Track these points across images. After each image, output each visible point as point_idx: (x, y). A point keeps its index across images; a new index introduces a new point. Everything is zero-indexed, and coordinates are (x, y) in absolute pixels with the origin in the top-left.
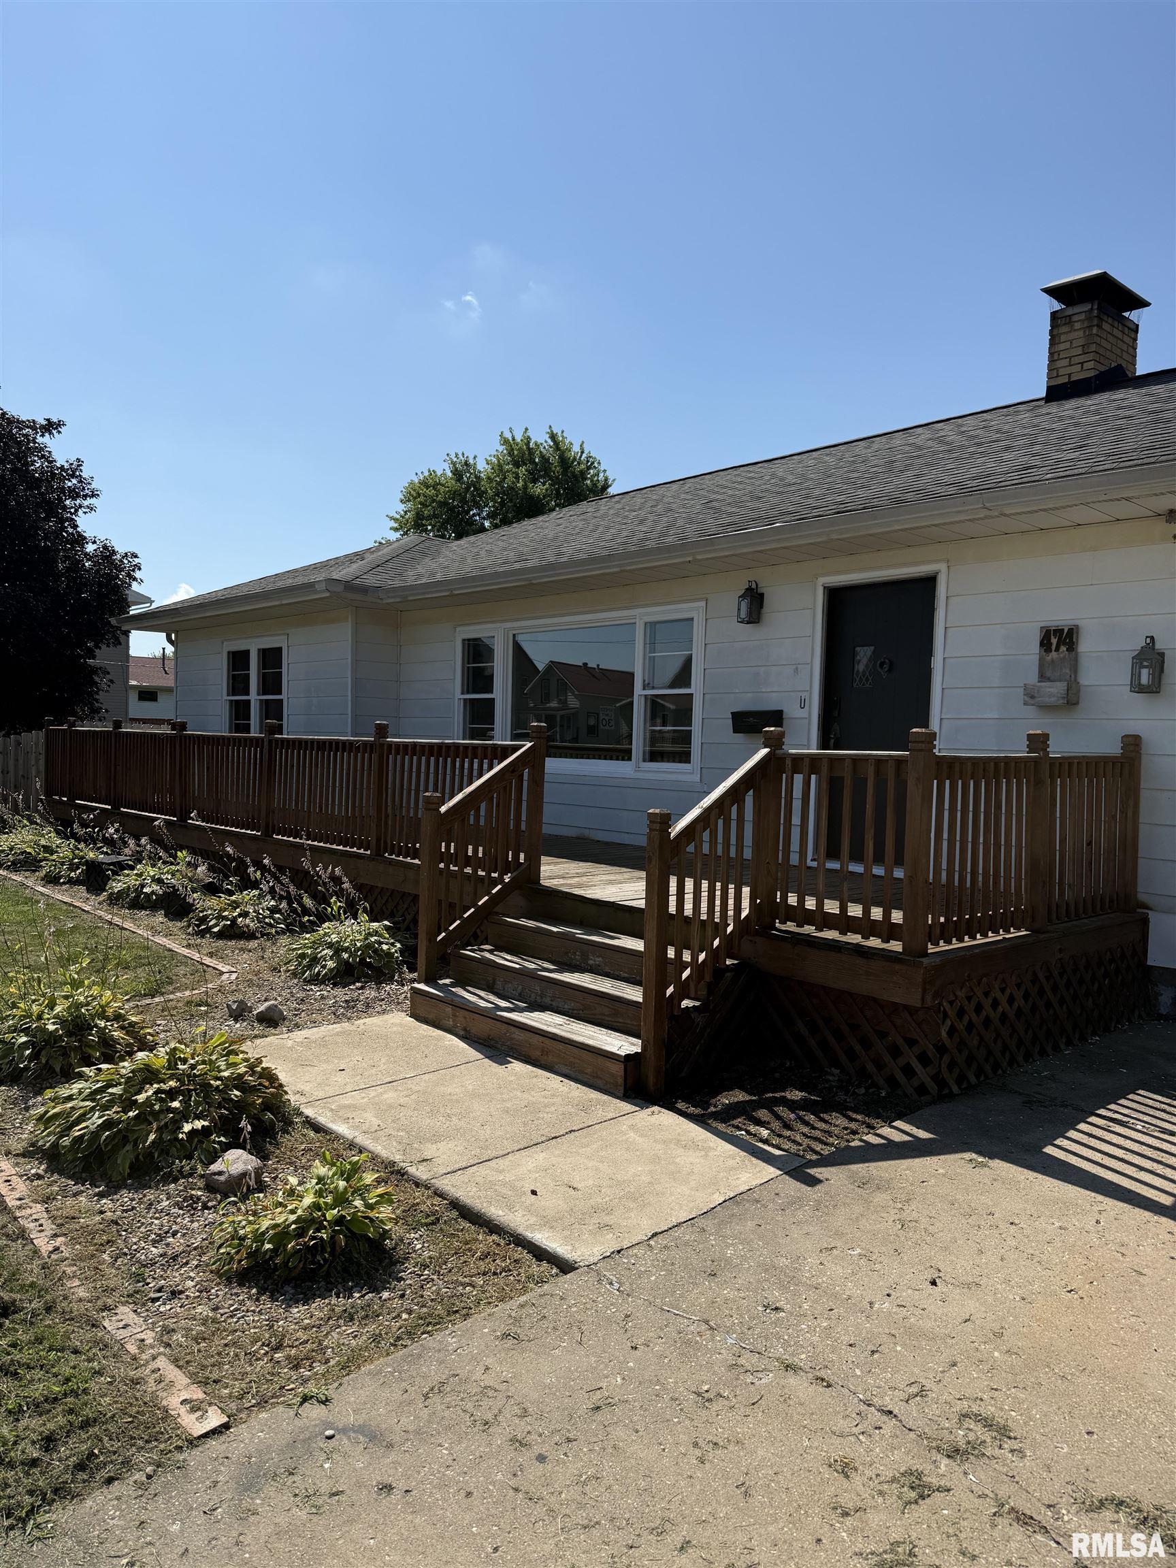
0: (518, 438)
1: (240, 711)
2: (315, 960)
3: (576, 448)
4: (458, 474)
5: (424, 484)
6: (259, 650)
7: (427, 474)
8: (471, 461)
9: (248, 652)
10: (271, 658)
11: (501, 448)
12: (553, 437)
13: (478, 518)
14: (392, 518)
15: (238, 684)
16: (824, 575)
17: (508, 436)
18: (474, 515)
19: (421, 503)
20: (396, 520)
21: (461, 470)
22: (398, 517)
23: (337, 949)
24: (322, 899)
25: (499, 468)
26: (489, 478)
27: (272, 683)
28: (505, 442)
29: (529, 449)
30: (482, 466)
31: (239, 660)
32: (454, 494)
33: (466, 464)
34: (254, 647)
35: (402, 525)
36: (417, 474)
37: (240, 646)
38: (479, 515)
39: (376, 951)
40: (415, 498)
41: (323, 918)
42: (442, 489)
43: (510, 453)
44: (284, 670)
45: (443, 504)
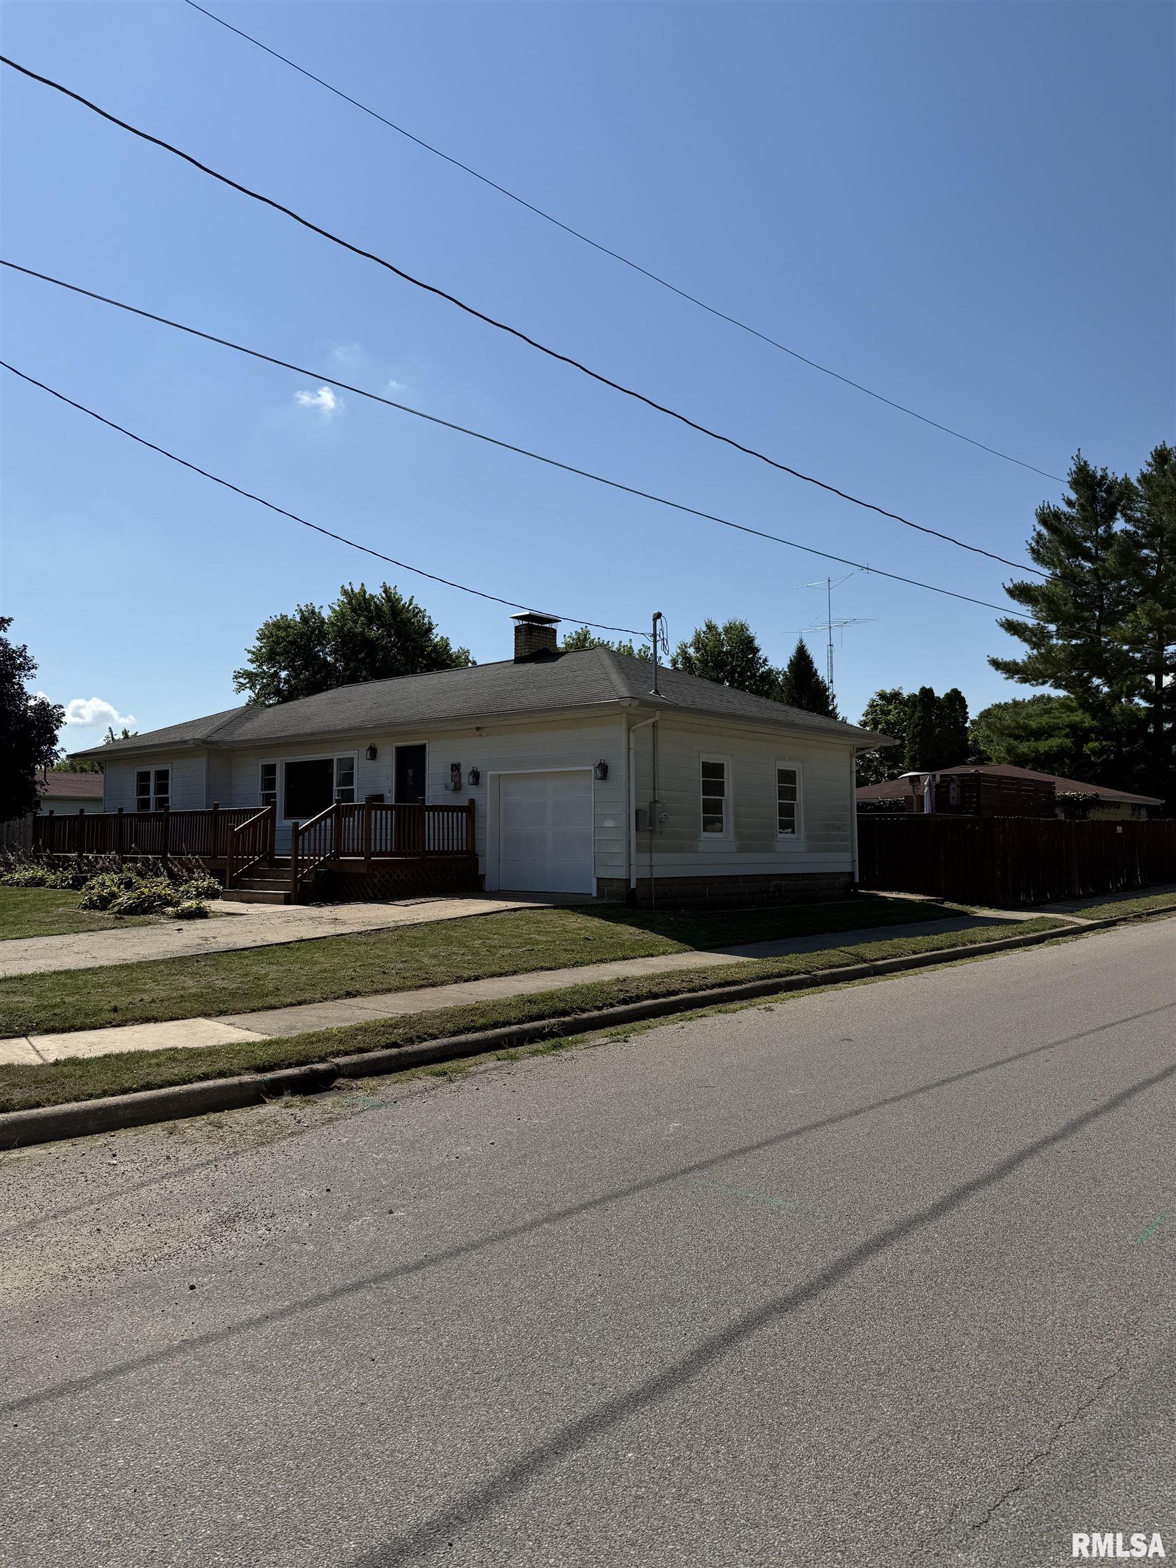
0: (357, 590)
1: (144, 804)
2: (188, 892)
3: (406, 600)
4: (304, 620)
5: (277, 625)
6: (156, 771)
7: (279, 617)
8: (317, 610)
9: (149, 772)
10: (163, 775)
11: (342, 598)
12: (386, 591)
13: (321, 654)
14: (249, 651)
15: (143, 789)
16: (395, 742)
17: (348, 587)
18: (319, 651)
19: (273, 641)
20: (253, 653)
21: (309, 616)
22: (255, 650)
23: (197, 888)
24: (190, 871)
25: (340, 616)
26: (332, 623)
27: (162, 788)
28: (345, 592)
29: (365, 599)
30: (326, 614)
31: (144, 777)
32: (302, 635)
33: (313, 612)
34: (153, 769)
35: (257, 657)
36: (271, 617)
37: (144, 769)
38: (322, 651)
39: (212, 888)
40: (269, 638)
41: (192, 879)
42: (291, 631)
43: (350, 603)
44: (170, 781)
45: (291, 643)
